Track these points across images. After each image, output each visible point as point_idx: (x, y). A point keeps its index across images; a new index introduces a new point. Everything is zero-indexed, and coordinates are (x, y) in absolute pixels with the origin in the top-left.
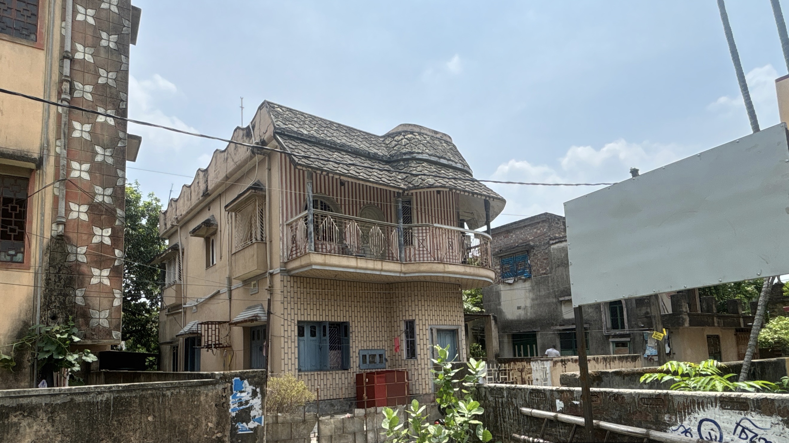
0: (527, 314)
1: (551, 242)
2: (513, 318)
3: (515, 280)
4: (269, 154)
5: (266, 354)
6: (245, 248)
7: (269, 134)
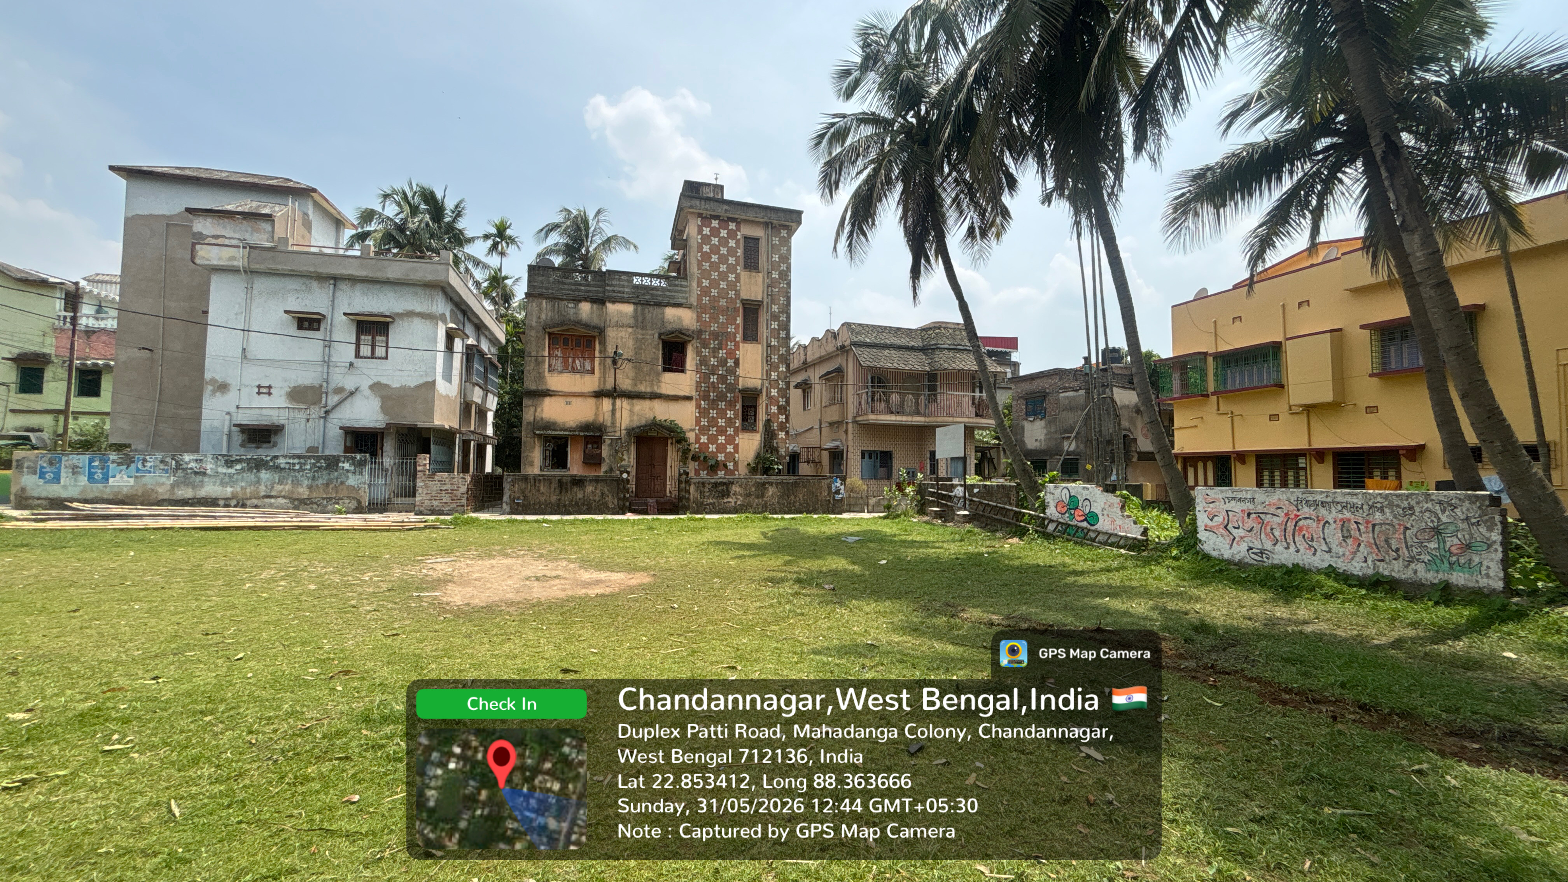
0: (1041, 446)
2: (1033, 449)
3: (1035, 418)
4: (847, 351)
5: (843, 468)
6: (831, 405)
7: (847, 343)
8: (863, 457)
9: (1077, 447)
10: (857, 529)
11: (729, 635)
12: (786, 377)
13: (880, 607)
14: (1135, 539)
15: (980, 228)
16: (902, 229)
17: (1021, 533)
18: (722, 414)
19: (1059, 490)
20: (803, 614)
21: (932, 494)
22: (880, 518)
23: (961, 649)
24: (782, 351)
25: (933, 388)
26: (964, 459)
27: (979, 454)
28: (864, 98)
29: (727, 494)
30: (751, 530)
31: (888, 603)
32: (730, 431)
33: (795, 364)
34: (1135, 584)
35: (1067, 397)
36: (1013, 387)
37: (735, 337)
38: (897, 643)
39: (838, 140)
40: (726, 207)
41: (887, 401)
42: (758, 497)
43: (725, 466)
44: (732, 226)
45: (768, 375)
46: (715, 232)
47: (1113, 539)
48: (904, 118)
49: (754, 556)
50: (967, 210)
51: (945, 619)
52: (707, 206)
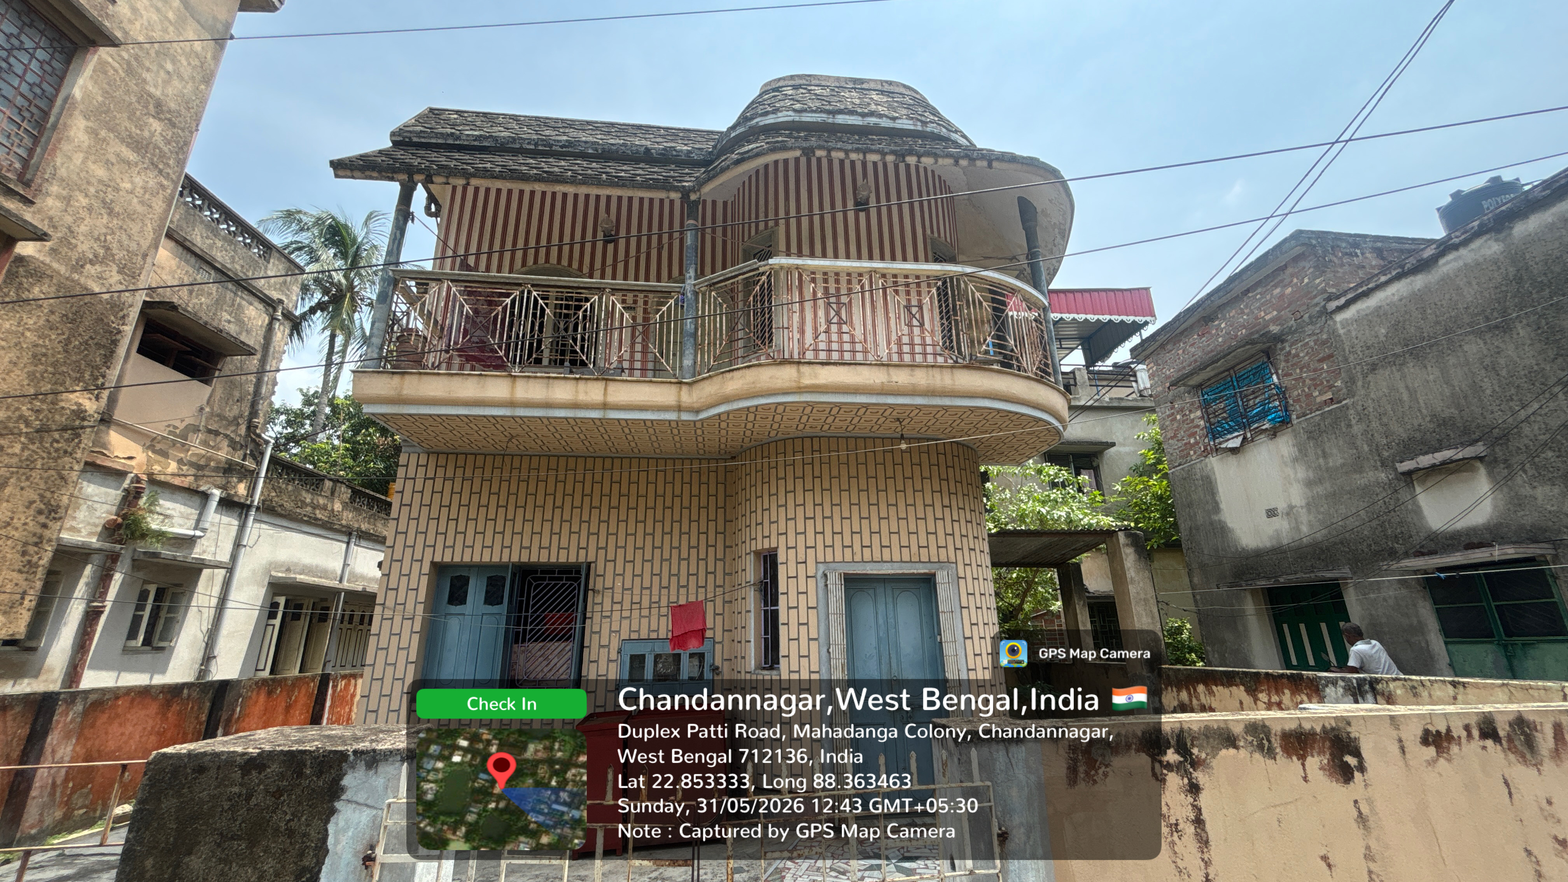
0: (1298, 529)
1: (1333, 305)
2: (1261, 545)
3: (1245, 438)
35: (1376, 314)
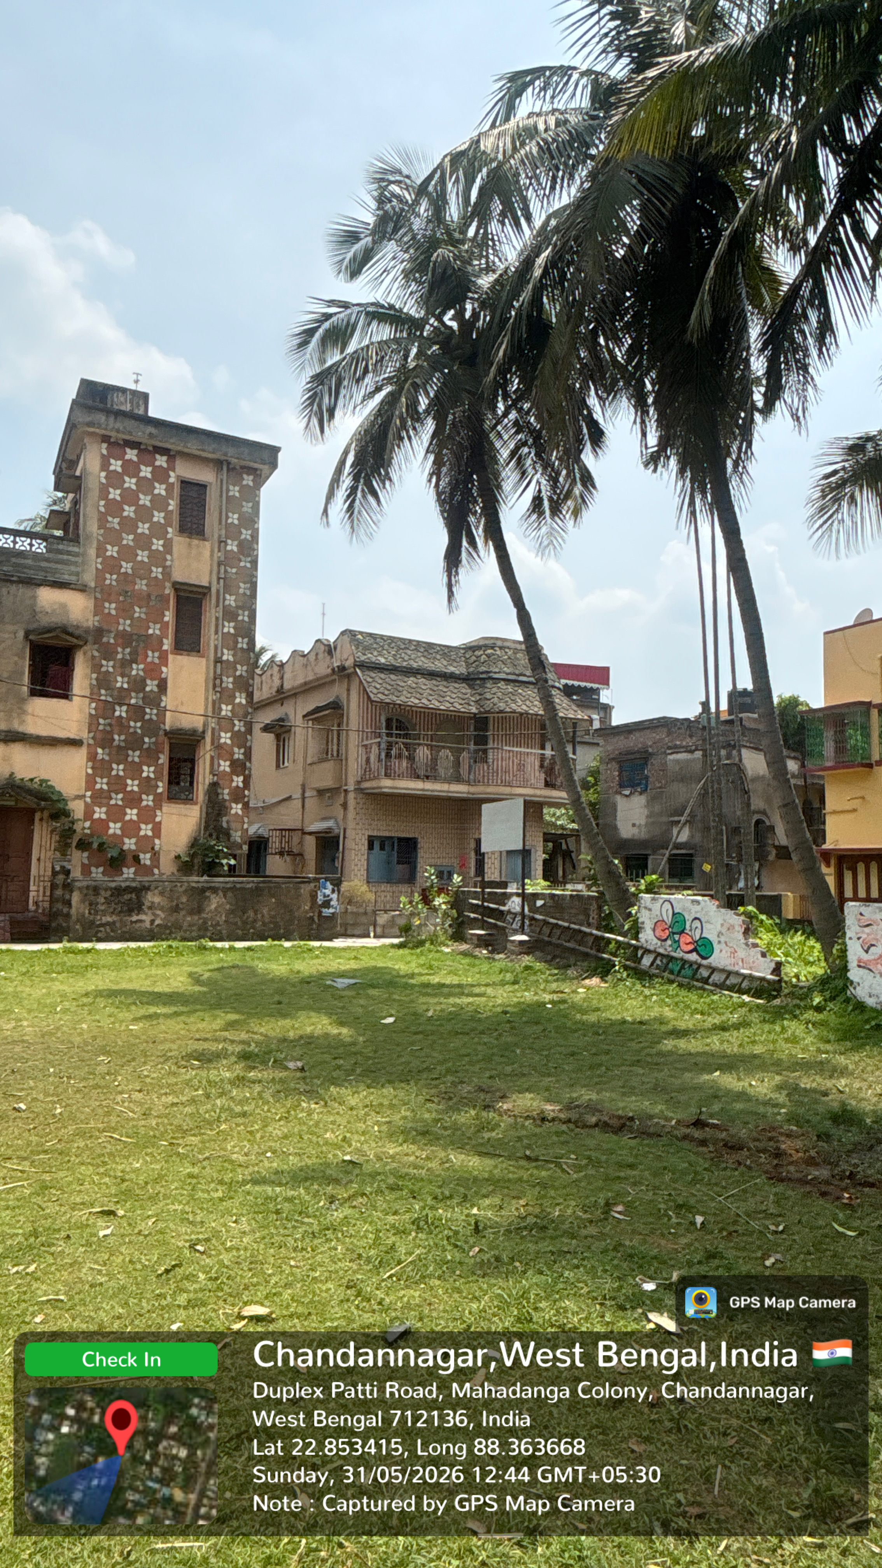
0: (641, 834)
1: (668, 751)
2: (627, 837)
3: (631, 792)
4: (349, 676)
5: (338, 864)
6: (321, 761)
7: (349, 663)
8: (371, 847)
9: (692, 836)
10: (353, 965)
11: (111, 1154)
12: (246, 714)
13: (374, 1096)
14: (763, 979)
15: (550, 499)
16: (432, 491)
17: (604, 970)
18: (135, 770)
19: (658, 905)
20: (244, 1114)
21: (475, 908)
22: (393, 946)
23: (489, 1162)
24: (241, 670)
25: (481, 740)
26: (525, 853)
27: (550, 845)
28: (378, 281)
29: (139, 907)
30: (174, 970)
31: (388, 1091)
32: (148, 801)
33: (264, 690)
34: (758, 1049)
35: (677, 761)
36: (601, 742)
37: (162, 644)
38: (392, 1157)
39: (335, 343)
40: (150, 429)
41: (411, 758)
42: (191, 913)
43: (136, 859)
44: (161, 461)
45: (216, 710)
46: (131, 469)
47: (732, 980)
48: (439, 319)
49: (176, 1014)
50: (530, 471)
51: (473, 1113)
52: (118, 425)
